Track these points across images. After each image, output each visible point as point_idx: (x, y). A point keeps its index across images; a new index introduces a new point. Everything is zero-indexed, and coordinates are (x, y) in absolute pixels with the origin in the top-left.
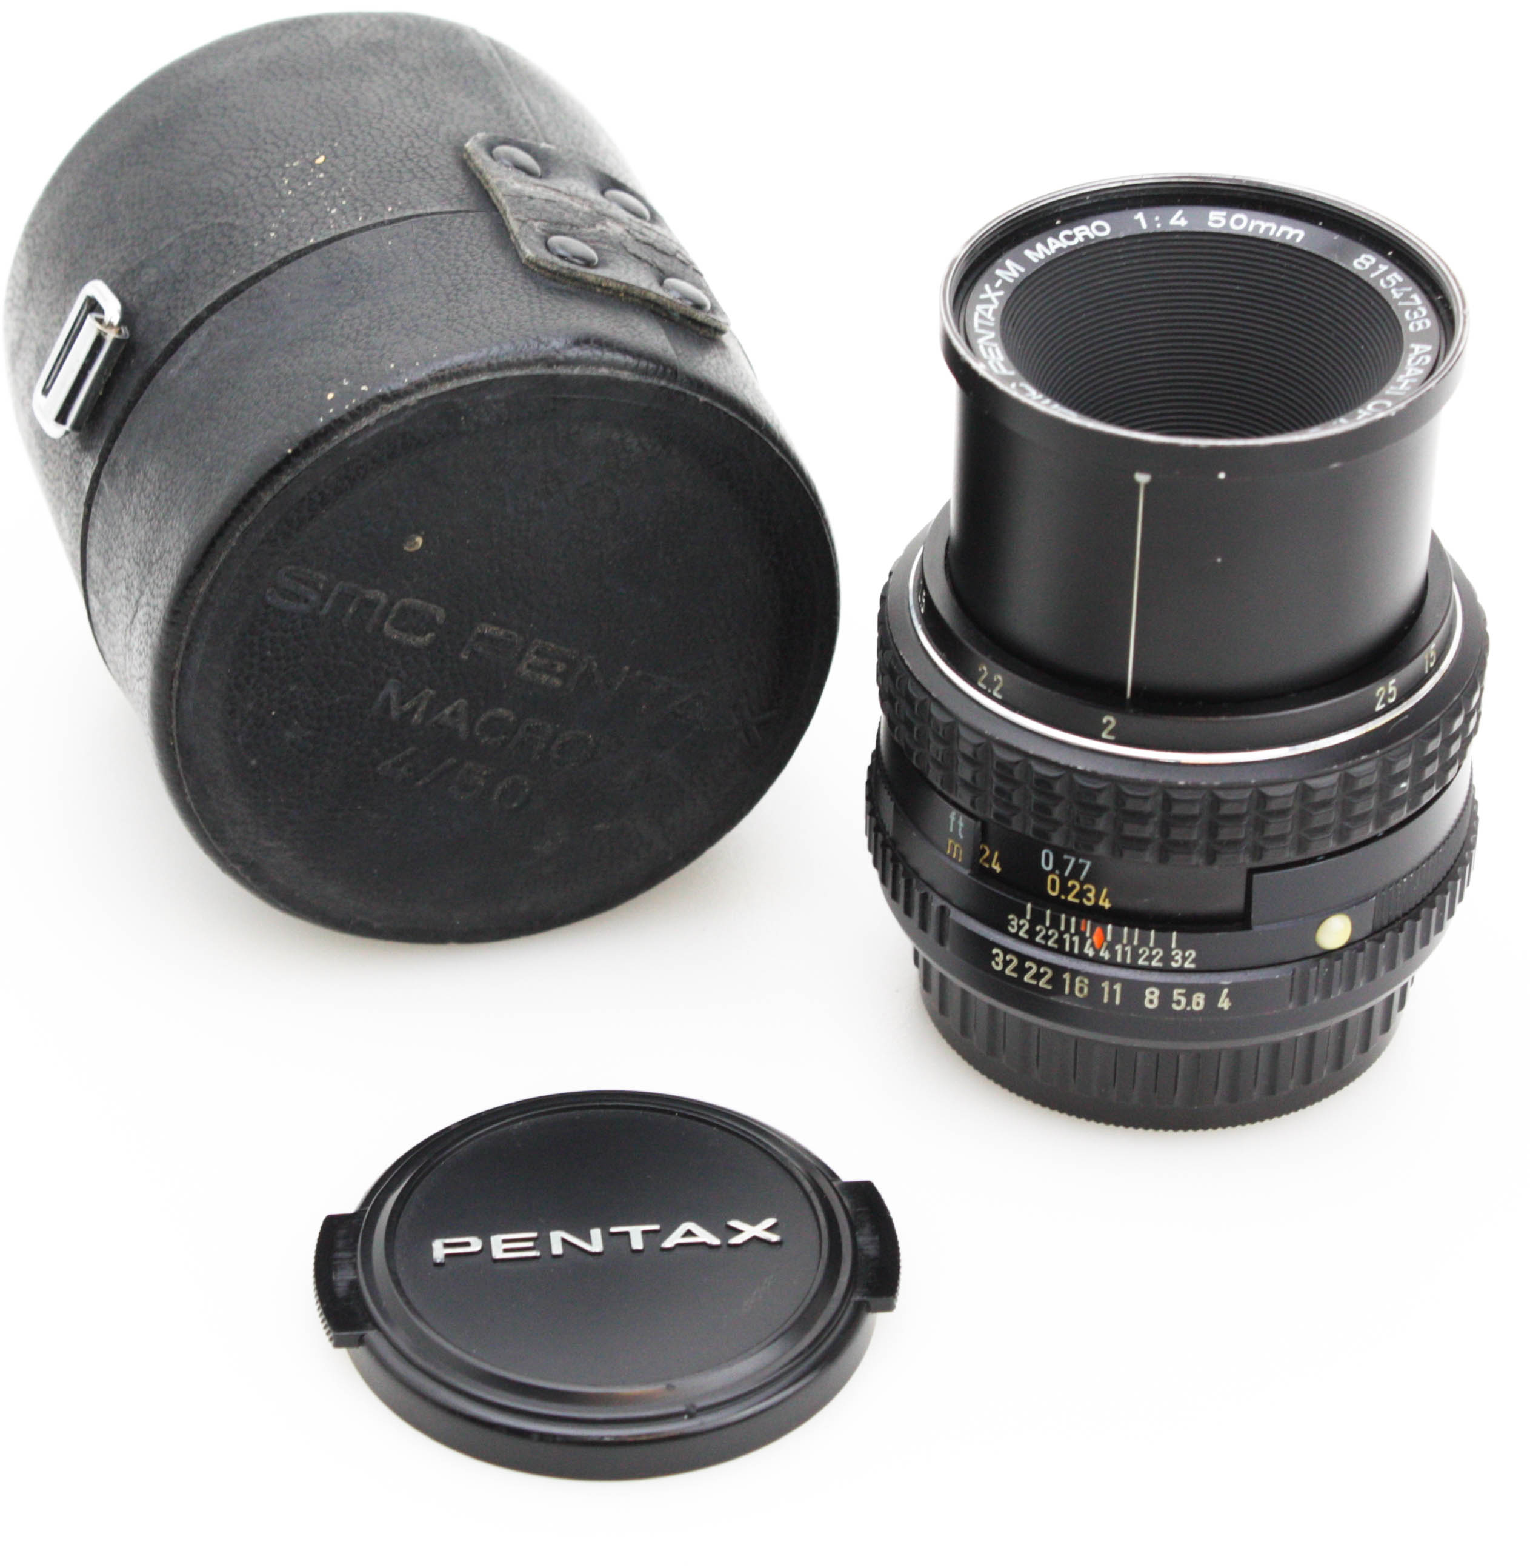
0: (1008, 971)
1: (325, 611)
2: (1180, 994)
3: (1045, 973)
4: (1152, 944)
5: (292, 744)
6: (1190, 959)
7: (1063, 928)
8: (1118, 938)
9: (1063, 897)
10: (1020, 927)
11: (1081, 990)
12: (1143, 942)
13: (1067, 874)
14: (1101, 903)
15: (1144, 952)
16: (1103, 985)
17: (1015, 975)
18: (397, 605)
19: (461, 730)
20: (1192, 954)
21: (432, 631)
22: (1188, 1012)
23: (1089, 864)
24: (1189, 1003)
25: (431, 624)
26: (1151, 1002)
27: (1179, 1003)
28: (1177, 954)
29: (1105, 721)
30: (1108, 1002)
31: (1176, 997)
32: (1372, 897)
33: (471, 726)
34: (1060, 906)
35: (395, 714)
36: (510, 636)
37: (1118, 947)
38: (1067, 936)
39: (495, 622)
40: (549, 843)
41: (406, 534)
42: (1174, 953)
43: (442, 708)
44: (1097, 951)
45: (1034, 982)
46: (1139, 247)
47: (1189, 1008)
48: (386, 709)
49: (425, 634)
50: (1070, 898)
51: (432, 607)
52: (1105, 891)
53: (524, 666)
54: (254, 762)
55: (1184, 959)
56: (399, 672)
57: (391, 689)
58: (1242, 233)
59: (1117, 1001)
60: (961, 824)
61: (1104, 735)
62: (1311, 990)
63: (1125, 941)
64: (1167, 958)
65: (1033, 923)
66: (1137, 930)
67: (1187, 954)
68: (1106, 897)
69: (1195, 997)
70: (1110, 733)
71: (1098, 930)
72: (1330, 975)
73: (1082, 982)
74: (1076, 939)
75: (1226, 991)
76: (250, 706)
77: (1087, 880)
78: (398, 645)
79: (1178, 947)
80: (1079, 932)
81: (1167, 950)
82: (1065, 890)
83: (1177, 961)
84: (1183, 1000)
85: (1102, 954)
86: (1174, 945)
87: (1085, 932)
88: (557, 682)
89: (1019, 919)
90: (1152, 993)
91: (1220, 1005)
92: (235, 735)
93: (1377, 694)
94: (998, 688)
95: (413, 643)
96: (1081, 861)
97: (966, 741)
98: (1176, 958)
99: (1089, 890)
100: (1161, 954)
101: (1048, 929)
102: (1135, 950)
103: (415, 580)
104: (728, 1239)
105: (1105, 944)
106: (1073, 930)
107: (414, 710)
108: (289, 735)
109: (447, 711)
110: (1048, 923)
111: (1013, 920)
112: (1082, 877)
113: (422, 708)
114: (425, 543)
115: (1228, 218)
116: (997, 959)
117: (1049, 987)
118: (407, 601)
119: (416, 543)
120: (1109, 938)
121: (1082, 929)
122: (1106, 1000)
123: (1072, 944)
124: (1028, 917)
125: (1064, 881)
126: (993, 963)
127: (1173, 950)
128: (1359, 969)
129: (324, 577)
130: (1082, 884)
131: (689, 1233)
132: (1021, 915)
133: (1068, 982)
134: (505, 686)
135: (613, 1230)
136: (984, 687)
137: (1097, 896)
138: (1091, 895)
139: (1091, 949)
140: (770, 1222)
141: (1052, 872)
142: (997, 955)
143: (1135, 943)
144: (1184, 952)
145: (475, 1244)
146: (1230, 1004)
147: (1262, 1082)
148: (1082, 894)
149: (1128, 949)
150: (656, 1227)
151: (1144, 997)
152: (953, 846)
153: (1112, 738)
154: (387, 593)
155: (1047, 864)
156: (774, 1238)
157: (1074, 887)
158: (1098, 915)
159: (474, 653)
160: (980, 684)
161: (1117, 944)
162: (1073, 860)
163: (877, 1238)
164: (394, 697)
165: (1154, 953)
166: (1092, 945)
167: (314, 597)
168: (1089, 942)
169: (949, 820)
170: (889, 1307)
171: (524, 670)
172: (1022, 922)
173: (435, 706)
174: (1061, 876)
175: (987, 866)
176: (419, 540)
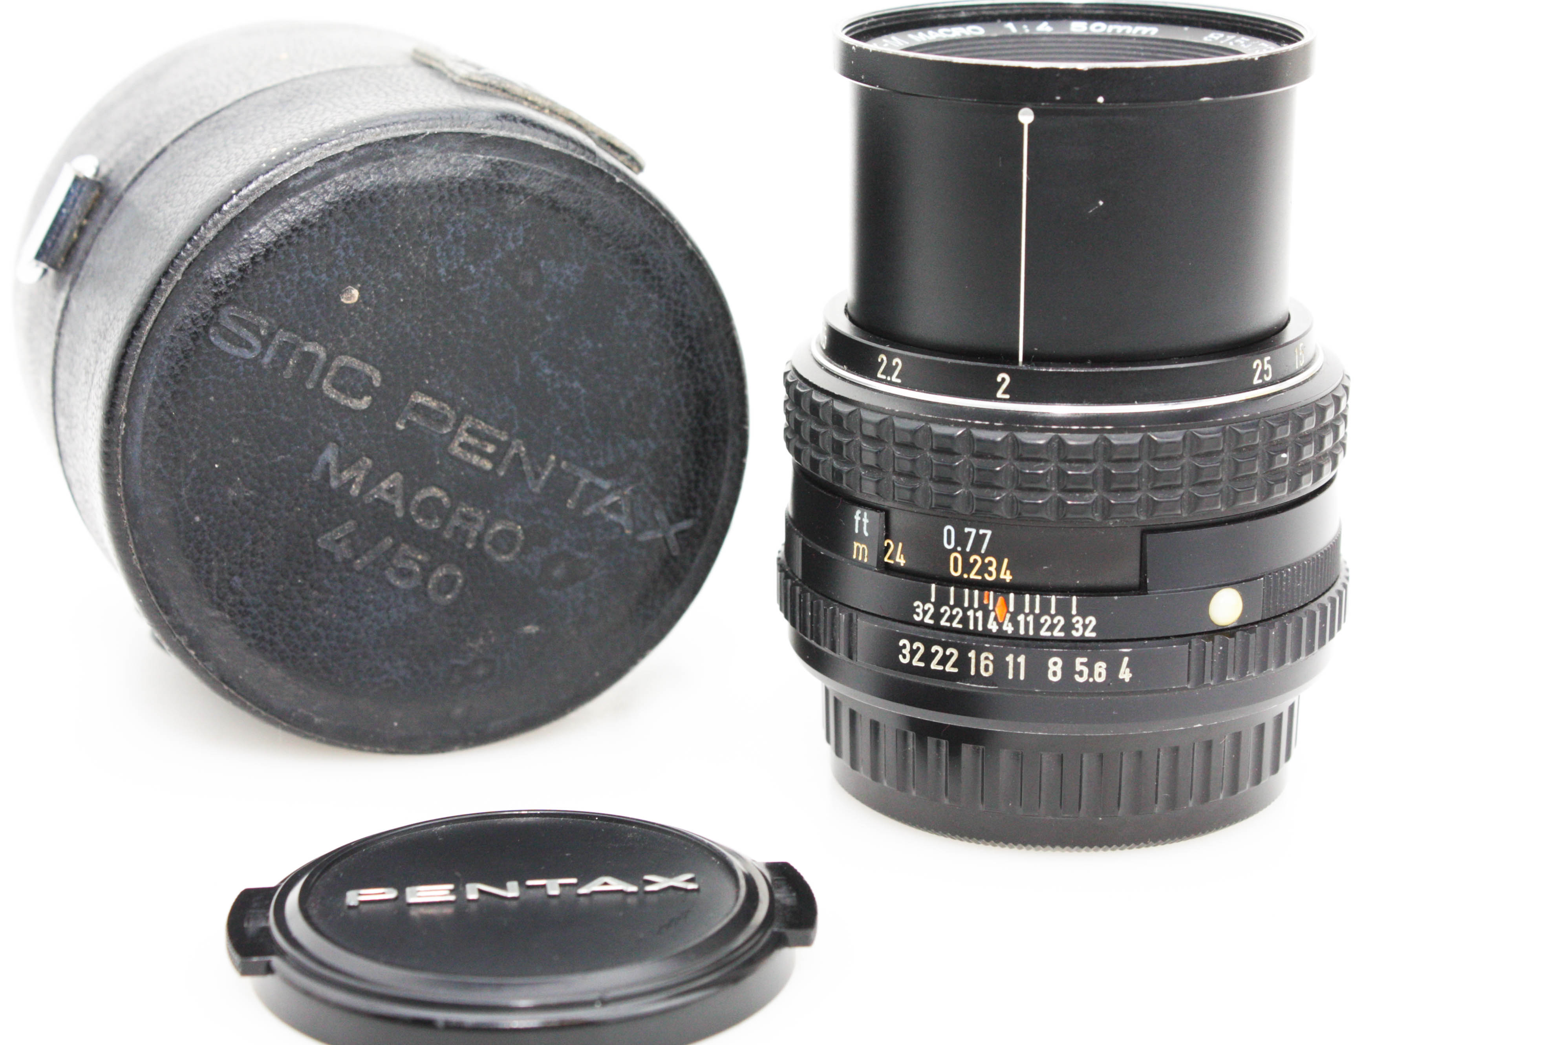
0: (915, 663)
1: (266, 360)
2: (1082, 664)
3: (952, 654)
4: (1053, 611)
5: (235, 503)
6: (1090, 627)
7: (966, 605)
8: (1019, 608)
9: (965, 576)
10: (925, 612)
11: (987, 668)
12: (1045, 609)
13: (968, 549)
14: (1002, 576)
15: (1046, 621)
16: (1007, 659)
17: (922, 664)
18: (335, 364)
19: (397, 506)
20: (1092, 620)
21: (368, 394)
22: (1091, 683)
23: (989, 533)
24: (1091, 674)
25: (368, 389)
26: (1055, 674)
27: (1081, 674)
28: (1078, 622)
29: (999, 379)
30: (1013, 678)
31: (1078, 668)
32: (1260, 577)
33: (406, 505)
34: (961, 583)
35: (334, 484)
36: (443, 409)
37: (1021, 618)
38: (970, 613)
39: (428, 392)
40: (481, 641)
41: (342, 285)
42: (1074, 620)
43: (379, 480)
44: (1000, 625)
45: (940, 668)
46: (1010, 46)
47: (1091, 680)
48: (326, 477)
49: (361, 398)
50: (973, 576)
51: (368, 369)
52: (1006, 561)
53: (456, 444)
54: (197, 519)
55: (1085, 627)
56: (337, 435)
57: (330, 455)
58: (1103, 34)
59: (1022, 677)
60: (866, 521)
61: (999, 395)
62: (1208, 673)
63: (1027, 610)
64: (1068, 627)
65: (937, 606)
66: (1038, 597)
67: (1087, 622)
68: (1007, 569)
69: (1097, 665)
70: (1005, 392)
71: (1001, 599)
72: (1225, 652)
73: (987, 658)
74: (980, 614)
75: (1126, 660)
76: (194, 456)
77: (988, 553)
78: (335, 404)
79: (1078, 614)
80: (984, 607)
81: (1068, 617)
82: (968, 567)
83: (1077, 630)
84: (1086, 670)
85: (1005, 628)
86: (1074, 612)
87: (988, 605)
88: (488, 465)
89: (924, 604)
90: (1055, 664)
91: (1121, 676)
92: (179, 485)
93: (1254, 367)
94: (896, 373)
95: (351, 405)
96: (981, 532)
97: (868, 422)
98: (1077, 626)
99: (990, 563)
100: (1062, 622)
101: (952, 608)
102: (1037, 618)
103: (352, 336)
104: (644, 886)
105: (1008, 616)
106: (976, 605)
107: (351, 481)
108: (232, 493)
109: (384, 485)
110: (952, 603)
111: (918, 607)
112: (983, 551)
113: (360, 478)
114: (361, 296)
115: (1088, 26)
116: (904, 651)
117: (956, 670)
118: (346, 360)
119: (352, 296)
120: (1011, 609)
121: (985, 602)
122: (1011, 676)
123: (976, 619)
124: (933, 600)
125: (965, 556)
126: (901, 657)
127: (1074, 616)
128: (1251, 660)
129: (265, 322)
130: (983, 557)
131: (606, 884)
132: (925, 600)
133: (973, 661)
134: (438, 462)
135: (530, 883)
136: (884, 377)
137: (998, 570)
138: (992, 569)
139: (995, 623)
140: (689, 876)
141: (954, 550)
142: (904, 646)
143: (1037, 611)
144: (1084, 618)
145: (390, 894)
146: (1131, 675)
147: (1163, 794)
148: (984, 569)
149: (1030, 618)
150: (574, 881)
151: (1047, 668)
152: (858, 548)
153: (1007, 396)
154: (325, 347)
155: (949, 543)
156: (692, 886)
157: (976, 561)
158: (1000, 587)
159: (408, 423)
160: (879, 375)
161: (1019, 614)
162: (974, 531)
163: (794, 894)
164: (333, 464)
165: (1055, 621)
166: (996, 619)
167: (256, 343)
168: (992, 615)
169: (854, 520)
170: (806, 942)
171: (456, 449)
172: (926, 607)
173: (372, 479)
174: (963, 553)
175: (891, 562)
176: (356, 293)
